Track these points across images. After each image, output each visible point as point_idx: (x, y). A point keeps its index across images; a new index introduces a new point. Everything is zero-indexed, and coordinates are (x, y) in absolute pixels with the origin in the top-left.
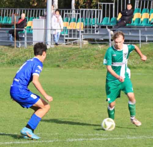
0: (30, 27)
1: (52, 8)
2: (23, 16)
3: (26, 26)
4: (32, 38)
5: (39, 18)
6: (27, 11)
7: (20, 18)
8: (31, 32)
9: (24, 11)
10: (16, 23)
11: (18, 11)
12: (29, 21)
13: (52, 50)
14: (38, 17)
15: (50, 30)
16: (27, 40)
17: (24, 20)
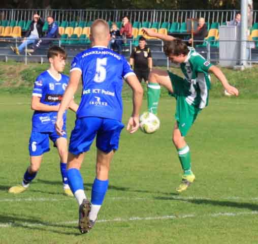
0: (213, 38)
1: (248, 9)
2: (202, 21)
3: (207, 36)
4: (218, 55)
5: (226, 24)
6: (207, 13)
7: (198, 25)
8: (214, 45)
9: (203, 13)
10: (194, 32)
11: (194, 13)
12: (210, 28)
13: (249, 73)
14: (224, 23)
15: (245, 42)
16: (211, 58)
17: (203, 27)
